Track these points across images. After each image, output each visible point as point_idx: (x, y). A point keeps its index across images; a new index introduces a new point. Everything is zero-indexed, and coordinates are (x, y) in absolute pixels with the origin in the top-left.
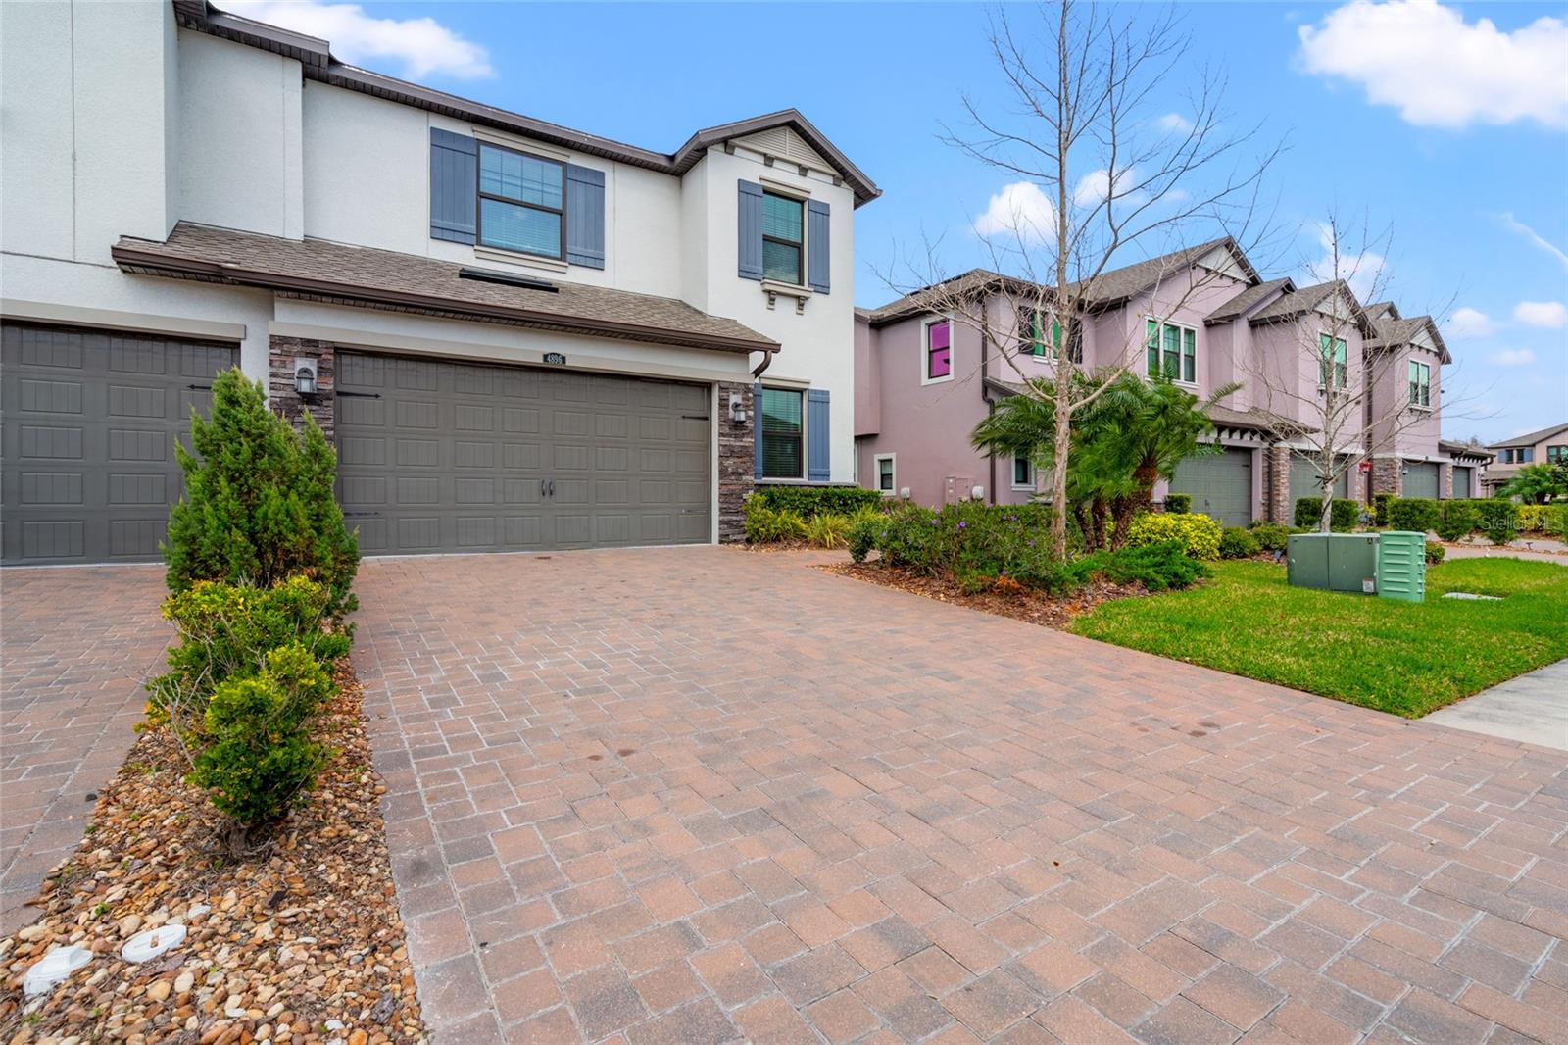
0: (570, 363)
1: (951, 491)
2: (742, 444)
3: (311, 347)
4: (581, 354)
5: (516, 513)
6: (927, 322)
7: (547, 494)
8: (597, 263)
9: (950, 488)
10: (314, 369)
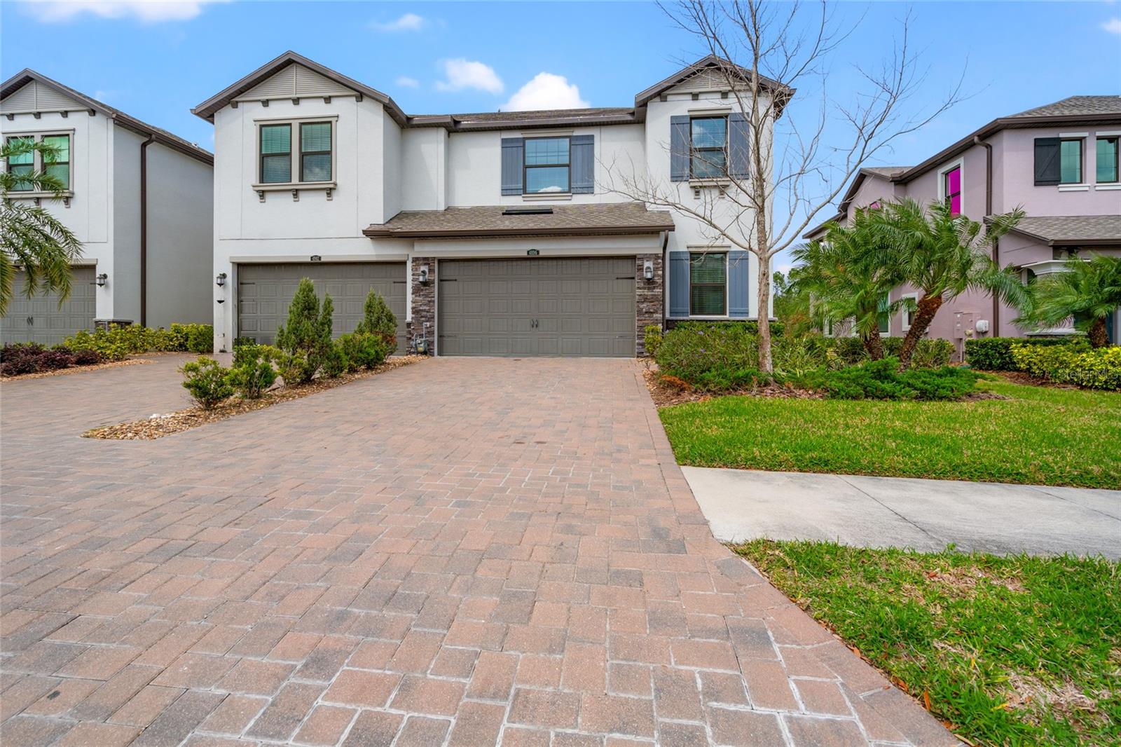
0: (542, 254)
1: (959, 325)
2: (653, 293)
3: (426, 261)
4: (548, 248)
5: (519, 337)
6: (943, 171)
7: (535, 326)
8: (589, 190)
9: (958, 323)
10: (427, 271)
